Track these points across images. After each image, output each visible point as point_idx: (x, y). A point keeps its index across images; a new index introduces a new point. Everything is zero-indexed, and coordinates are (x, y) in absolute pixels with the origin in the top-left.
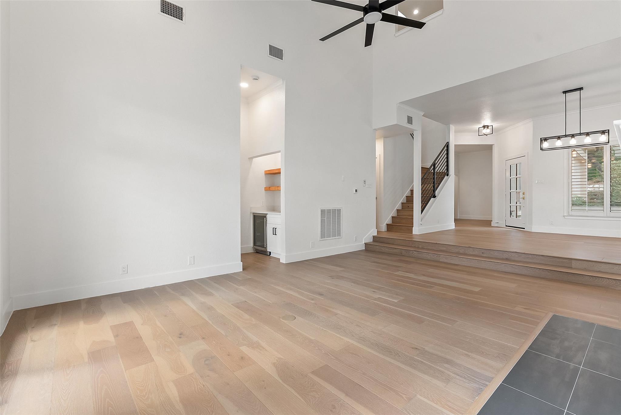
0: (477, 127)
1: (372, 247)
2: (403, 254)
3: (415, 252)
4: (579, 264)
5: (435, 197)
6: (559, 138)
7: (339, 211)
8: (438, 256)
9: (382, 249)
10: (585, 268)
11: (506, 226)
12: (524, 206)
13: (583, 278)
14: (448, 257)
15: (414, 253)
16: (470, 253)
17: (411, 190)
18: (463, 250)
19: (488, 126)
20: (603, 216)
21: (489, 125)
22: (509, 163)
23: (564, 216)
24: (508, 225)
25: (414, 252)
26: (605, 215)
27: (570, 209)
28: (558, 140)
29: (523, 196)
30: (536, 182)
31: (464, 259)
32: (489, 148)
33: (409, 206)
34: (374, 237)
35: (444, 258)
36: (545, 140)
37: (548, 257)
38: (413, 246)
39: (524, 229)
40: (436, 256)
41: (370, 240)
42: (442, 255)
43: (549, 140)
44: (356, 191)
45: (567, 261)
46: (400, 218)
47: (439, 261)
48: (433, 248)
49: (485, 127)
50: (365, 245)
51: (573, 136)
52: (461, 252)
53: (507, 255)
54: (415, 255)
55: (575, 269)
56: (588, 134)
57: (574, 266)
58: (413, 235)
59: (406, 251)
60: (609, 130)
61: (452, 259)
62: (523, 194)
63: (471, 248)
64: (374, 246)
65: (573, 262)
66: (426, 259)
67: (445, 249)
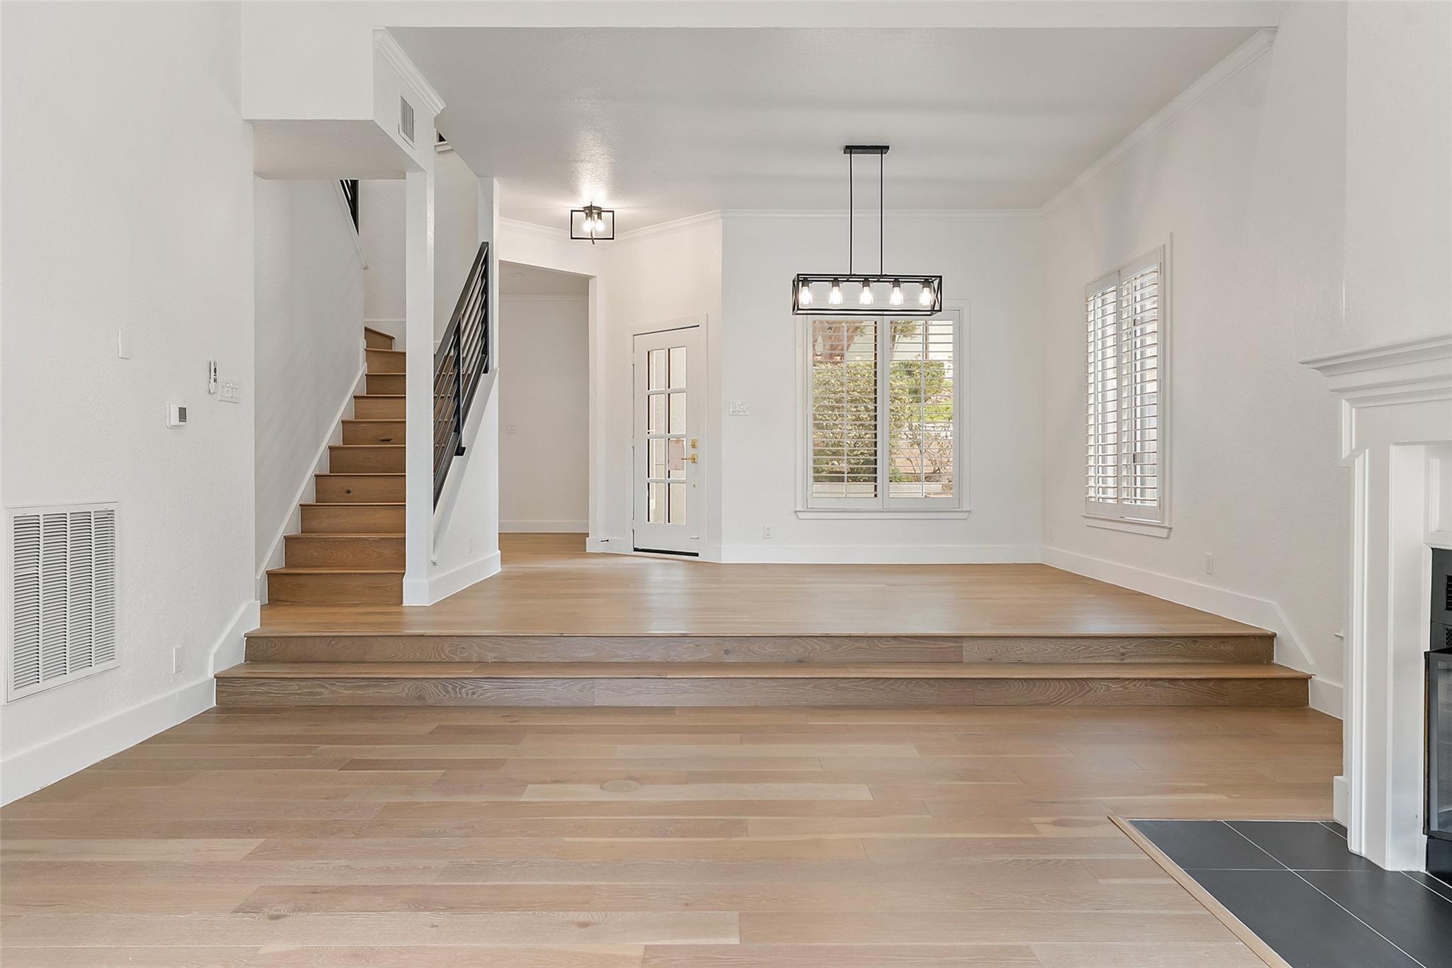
0: (564, 206)
1: (263, 689)
2: (430, 702)
3: (486, 685)
4: (978, 649)
5: (460, 451)
6: (836, 280)
7: (107, 518)
8: (588, 687)
9: (317, 694)
10: (991, 659)
11: (636, 550)
12: (695, 484)
13: (1007, 690)
14: (624, 683)
15: (481, 691)
16: (685, 656)
17: (343, 422)
18: (663, 651)
19: (600, 211)
20: (874, 508)
21: (604, 206)
22: (644, 343)
23: (796, 512)
24: (640, 548)
25: (482, 683)
26: (881, 508)
29: (693, 451)
30: (731, 410)
32: (579, 286)
33: (351, 489)
34: (250, 639)
35: (613, 691)
36: (805, 283)
37: (909, 639)
38: (458, 660)
39: (696, 555)
40: (579, 687)
41: (234, 658)
42: (602, 681)
43: (814, 283)
44: (183, 413)
45: (953, 644)
46: (325, 540)
47: (591, 707)
48: (544, 656)
49: (590, 211)
50: (220, 684)
51: (866, 280)
52: (654, 658)
53: (801, 650)
54: (487, 698)
55: (971, 664)
56: (897, 281)
57: (966, 656)
58: (405, 610)
59: (445, 686)
60: (941, 277)
61: (639, 692)
62: (694, 446)
63: (687, 640)
64: (263, 681)
65: (966, 644)
66: (536, 705)
67: (594, 654)
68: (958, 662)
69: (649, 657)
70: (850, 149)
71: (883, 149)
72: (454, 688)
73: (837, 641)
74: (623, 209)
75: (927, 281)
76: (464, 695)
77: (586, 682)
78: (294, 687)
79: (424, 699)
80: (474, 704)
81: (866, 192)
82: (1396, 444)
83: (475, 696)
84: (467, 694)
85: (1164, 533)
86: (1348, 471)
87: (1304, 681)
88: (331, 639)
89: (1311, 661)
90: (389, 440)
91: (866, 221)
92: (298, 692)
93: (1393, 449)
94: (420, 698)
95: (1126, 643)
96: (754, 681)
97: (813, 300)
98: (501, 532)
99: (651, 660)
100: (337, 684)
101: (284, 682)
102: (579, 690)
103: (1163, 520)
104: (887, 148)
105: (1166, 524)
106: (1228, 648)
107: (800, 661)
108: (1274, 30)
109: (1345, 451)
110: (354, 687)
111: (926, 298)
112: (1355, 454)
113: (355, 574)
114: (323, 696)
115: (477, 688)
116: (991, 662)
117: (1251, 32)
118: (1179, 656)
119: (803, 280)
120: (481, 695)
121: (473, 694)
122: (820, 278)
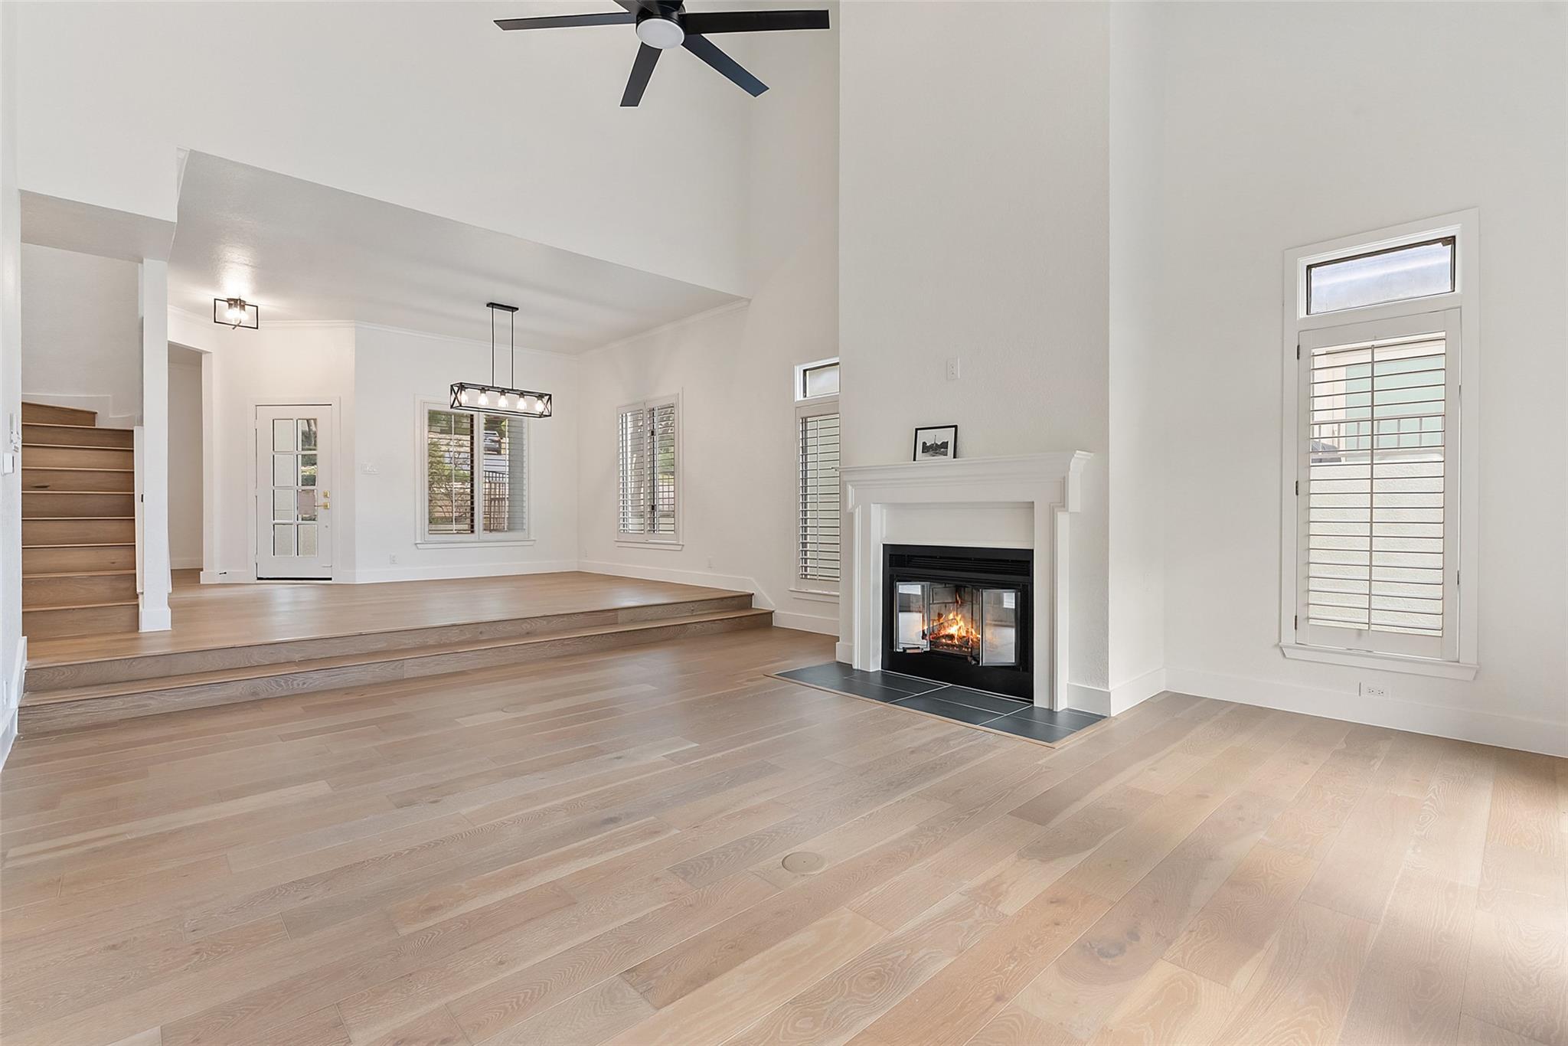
2: (263, 696)
4: (626, 615)
6: (483, 389)
11: (259, 579)
12: (327, 524)
13: (651, 634)
14: (426, 660)
16: (453, 639)
18: (437, 637)
19: (244, 305)
20: (473, 540)
21: (247, 301)
23: (416, 544)
24: (265, 577)
26: (477, 540)
27: (427, 530)
28: (481, 392)
29: (325, 500)
30: (364, 471)
31: (470, 655)
36: (463, 389)
39: (330, 579)
42: (410, 661)
47: (401, 680)
48: (347, 650)
49: (236, 303)
50: (23, 713)
51: (503, 392)
52: (431, 642)
53: (529, 626)
54: (316, 686)
55: (623, 624)
56: (522, 394)
57: (620, 620)
58: (143, 636)
59: (276, 681)
60: (550, 395)
61: (438, 664)
62: (326, 496)
63: (455, 628)
64: (80, 703)
65: (620, 613)
66: (358, 684)
67: (385, 645)
68: (616, 624)
69: (427, 642)
70: (492, 305)
71: (514, 309)
72: (286, 682)
73: (550, 618)
74: (266, 304)
75: (540, 396)
76: (295, 686)
77: (398, 663)
78: (118, 703)
79: (258, 694)
80: (306, 691)
81: (502, 334)
82: (874, 503)
83: (305, 686)
84: (298, 685)
85: (679, 548)
86: (851, 515)
87: (771, 613)
88: (131, 661)
89: (773, 604)
90: (46, 487)
91: (503, 350)
92: (123, 707)
93: (872, 505)
94: (254, 694)
95: (693, 604)
96: (514, 647)
97: (469, 400)
98: (173, 568)
99: (428, 644)
100: (167, 694)
101: (106, 701)
102: (393, 669)
103: (678, 540)
104: (517, 309)
105: (681, 543)
106: (735, 602)
107: (528, 633)
108: (749, 301)
109: (850, 506)
110: (186, 694)
111: (539, 406)
112: (854, 508)
113: (74, 609)
114: (151, 707)
115: (307, 678)
116: (633, 621)
117: (739, 299)
118: (716, 609)
119: (462, 387)
120: (311, 683)
121: (304, 683)
122: (474, 386)
